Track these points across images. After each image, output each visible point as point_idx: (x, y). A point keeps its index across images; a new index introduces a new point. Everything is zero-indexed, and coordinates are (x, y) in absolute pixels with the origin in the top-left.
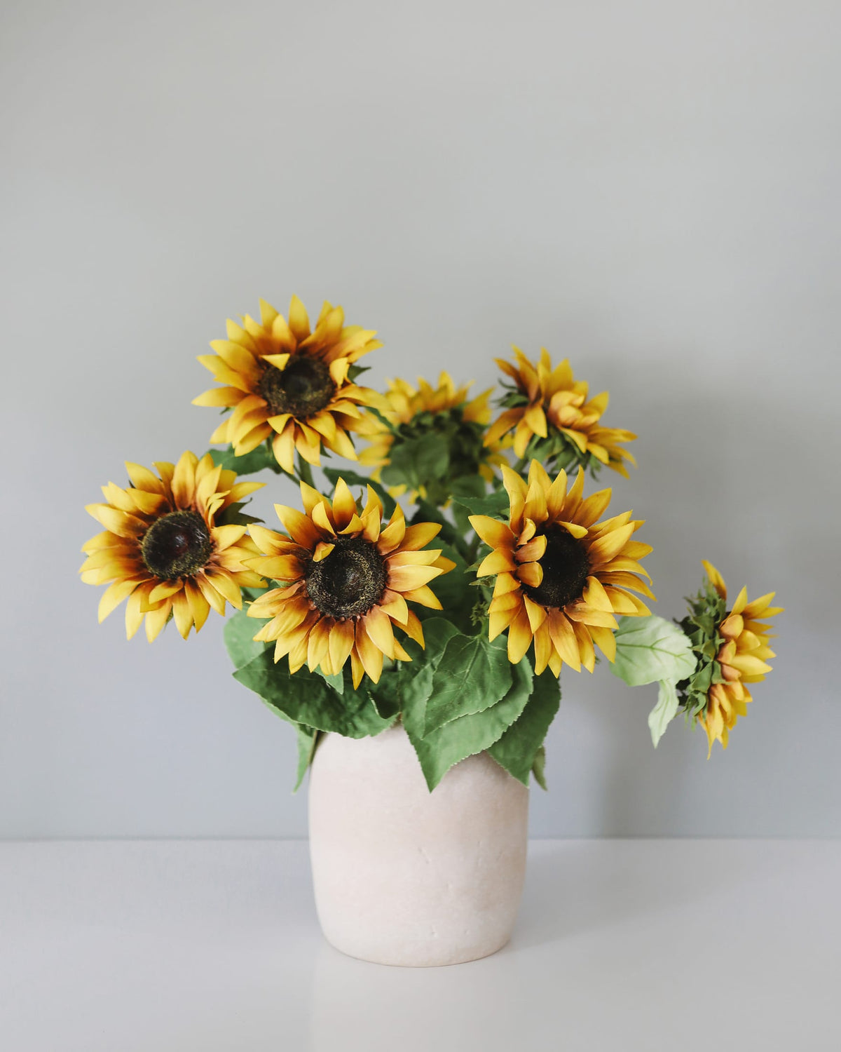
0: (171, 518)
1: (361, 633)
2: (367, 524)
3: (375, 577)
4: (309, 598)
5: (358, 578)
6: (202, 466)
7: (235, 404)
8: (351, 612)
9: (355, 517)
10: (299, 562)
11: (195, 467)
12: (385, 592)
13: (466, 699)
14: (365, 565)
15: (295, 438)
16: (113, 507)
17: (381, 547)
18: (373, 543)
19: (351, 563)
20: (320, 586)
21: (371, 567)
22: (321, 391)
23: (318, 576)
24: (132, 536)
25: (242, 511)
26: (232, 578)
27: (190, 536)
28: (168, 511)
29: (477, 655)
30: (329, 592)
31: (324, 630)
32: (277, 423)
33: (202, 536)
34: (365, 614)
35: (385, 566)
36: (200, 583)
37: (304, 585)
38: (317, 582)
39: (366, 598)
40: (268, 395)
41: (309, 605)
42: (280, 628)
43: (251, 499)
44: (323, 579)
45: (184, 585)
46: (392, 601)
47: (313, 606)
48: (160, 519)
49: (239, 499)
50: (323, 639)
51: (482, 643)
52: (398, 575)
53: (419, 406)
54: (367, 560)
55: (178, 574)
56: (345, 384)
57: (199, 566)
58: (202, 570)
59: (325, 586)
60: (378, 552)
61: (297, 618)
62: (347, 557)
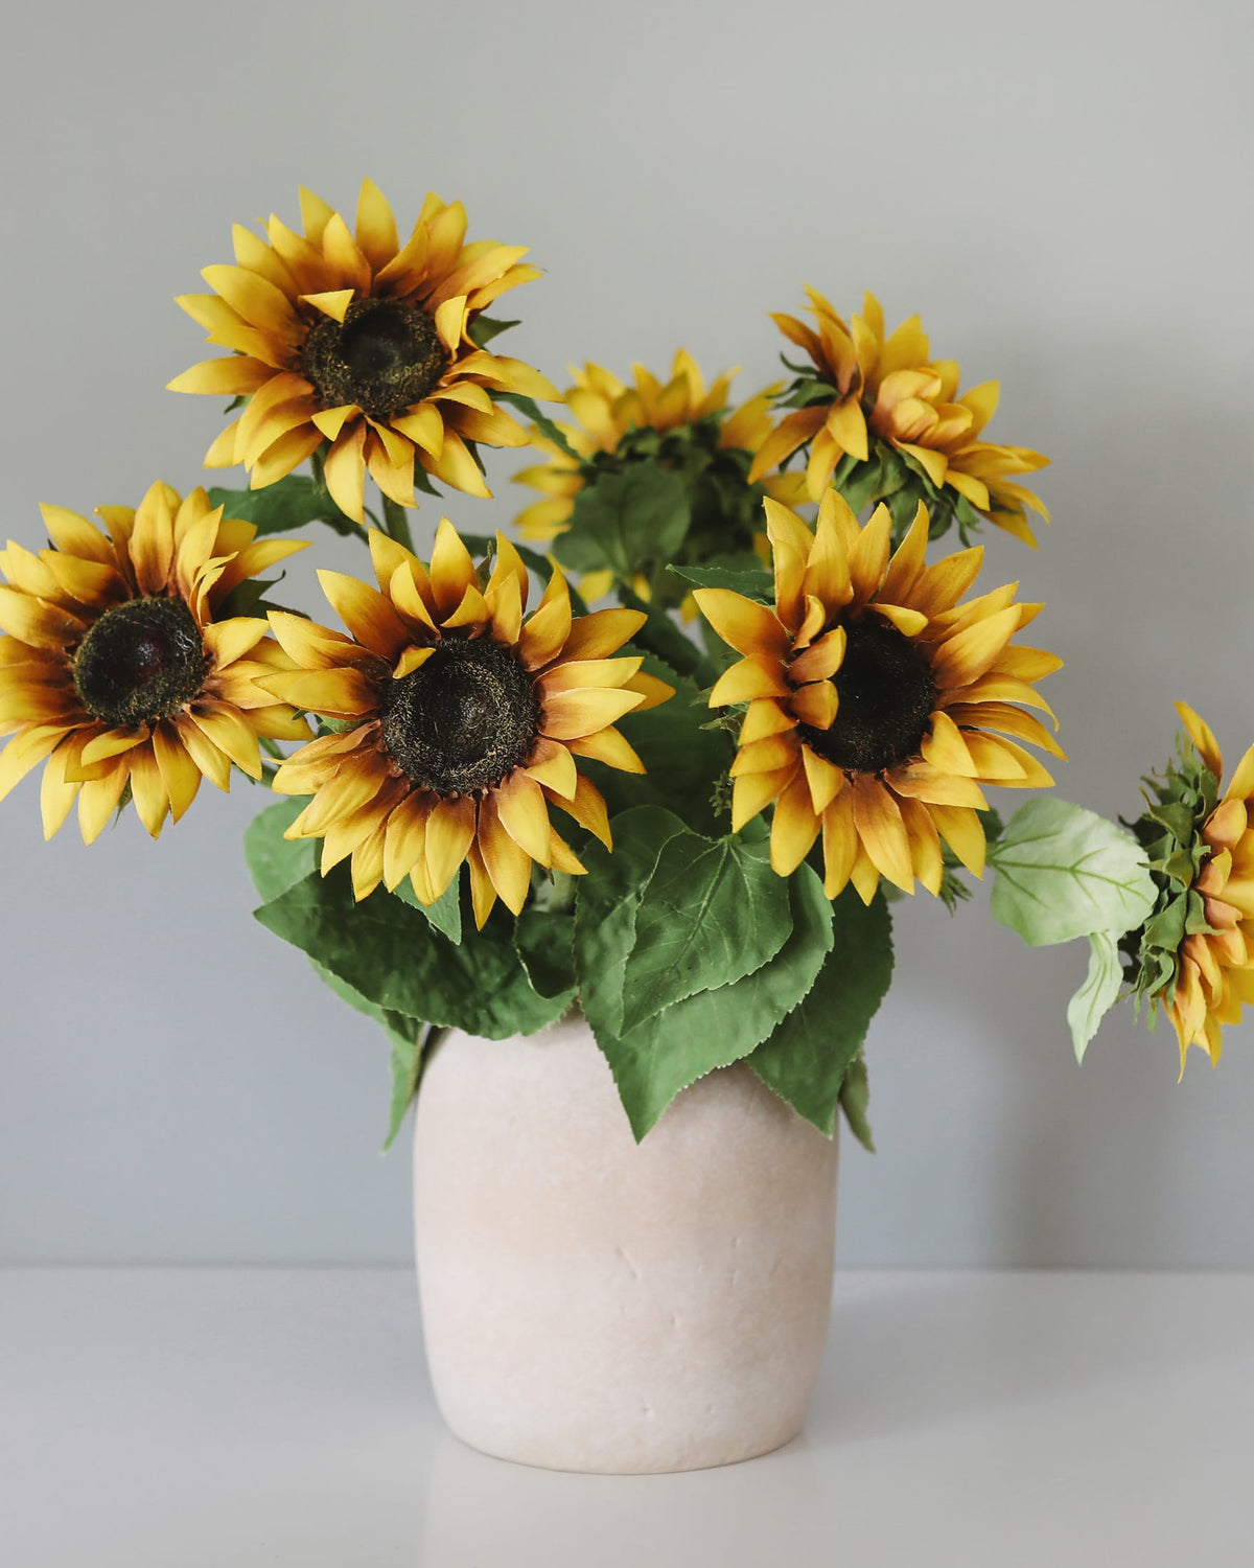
0: (130, 611)
1: (488, 820)
2: (496, 606)
3: (516, 711)
4: (388, 755)
5: (484, 715)
6: (187, 511)
7: (252, 390)
8: (470, 780)
9: (471, 592)
10: (367, 684)
11: (174, 513)
12: (537, 742)
13: (702, 960)
14: (497, 691)
15: (367, 455)
16: (17, 590)
17: (527, 655)
18: (510, 648)
19: (467, 685)
20: (408, 730)
21: (508, 694)
22: (419, 365)
23: (405, 711)
24: (54, 645)
25: (265, 597)
26: (243, 720)
27: (164, 643)
28: (125, 599)
29: (722, 874)
30: (425, 741)
31: (416, 814)
32: (330, 423)
33: (187, 643)
34: (497, 786)
35: (538, 692)
36: (182, 731)
37: (377, 730)
38: (402, 721)
39: (498, 755)
40: (316, 374)
41: (389, 767)
42: (331, 808)
43: (284, 573)
44: (415, 717)
45: (152, 734)
46: (549, 758)
47: (397, 769)
48: (107, 614)
49: (257, 572)
50: (413, 831)
51: (733, 851)
52: (559, 709)
53: (633, 417)
54: (500, 681)
55: (140, 714)
56: (465, 351)
57: (182, 700)
58: (186, 707)
59: (419, 730)
60: (522, 665)
61: (361, 791)
62: (462, 675)
